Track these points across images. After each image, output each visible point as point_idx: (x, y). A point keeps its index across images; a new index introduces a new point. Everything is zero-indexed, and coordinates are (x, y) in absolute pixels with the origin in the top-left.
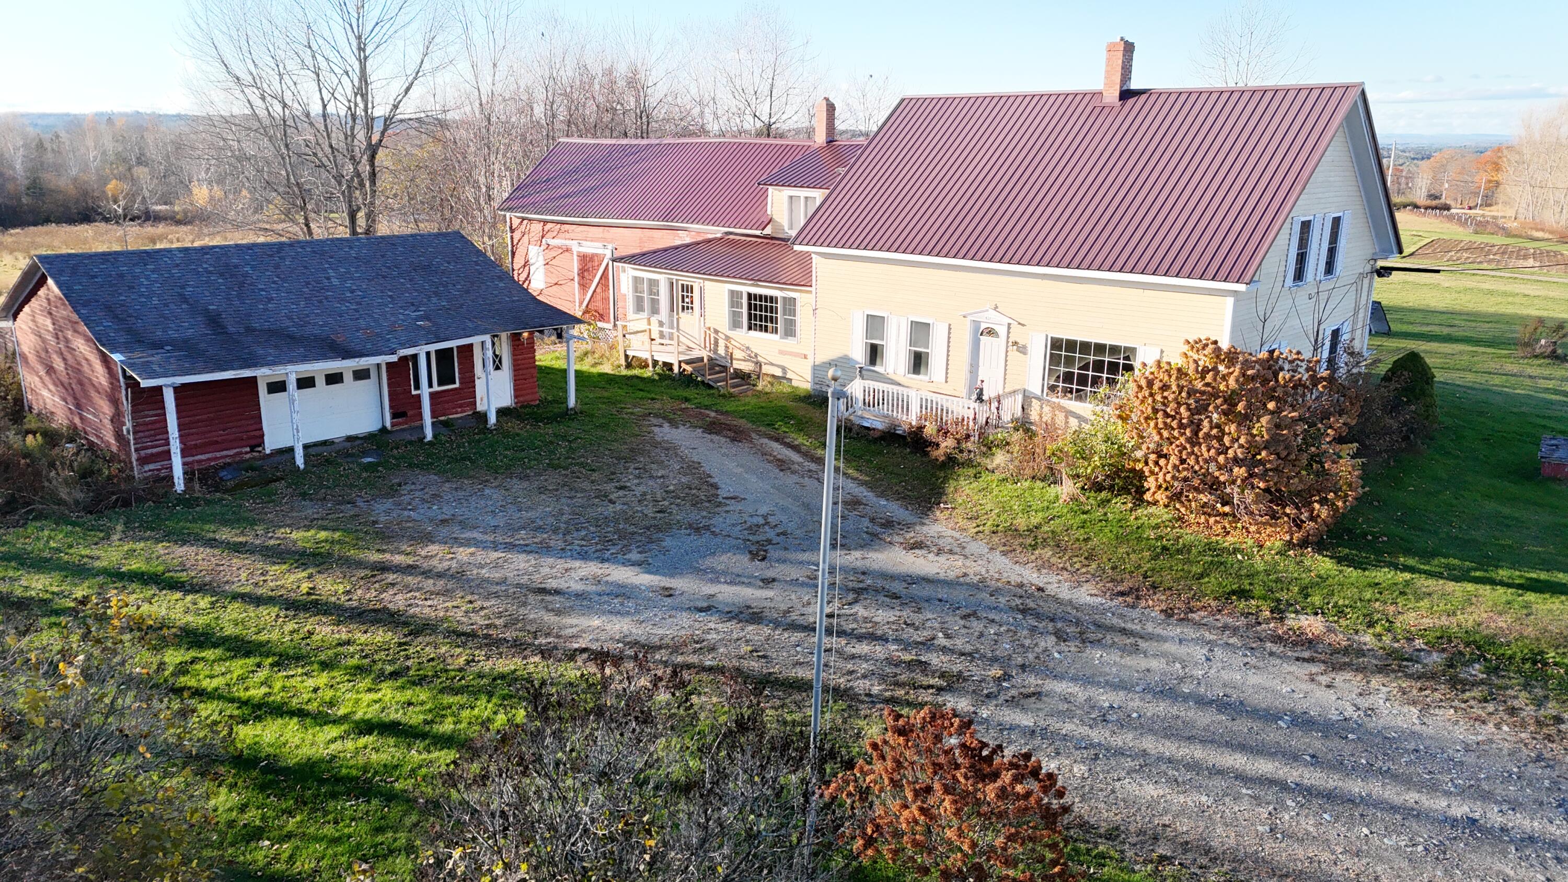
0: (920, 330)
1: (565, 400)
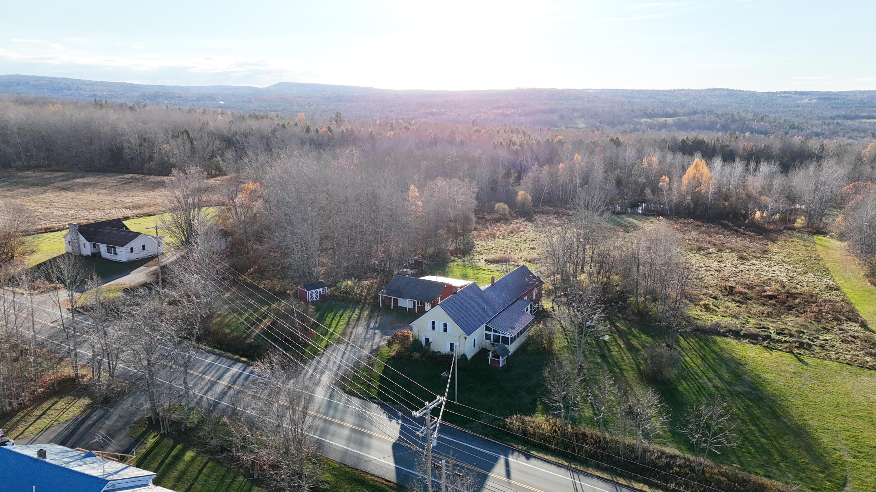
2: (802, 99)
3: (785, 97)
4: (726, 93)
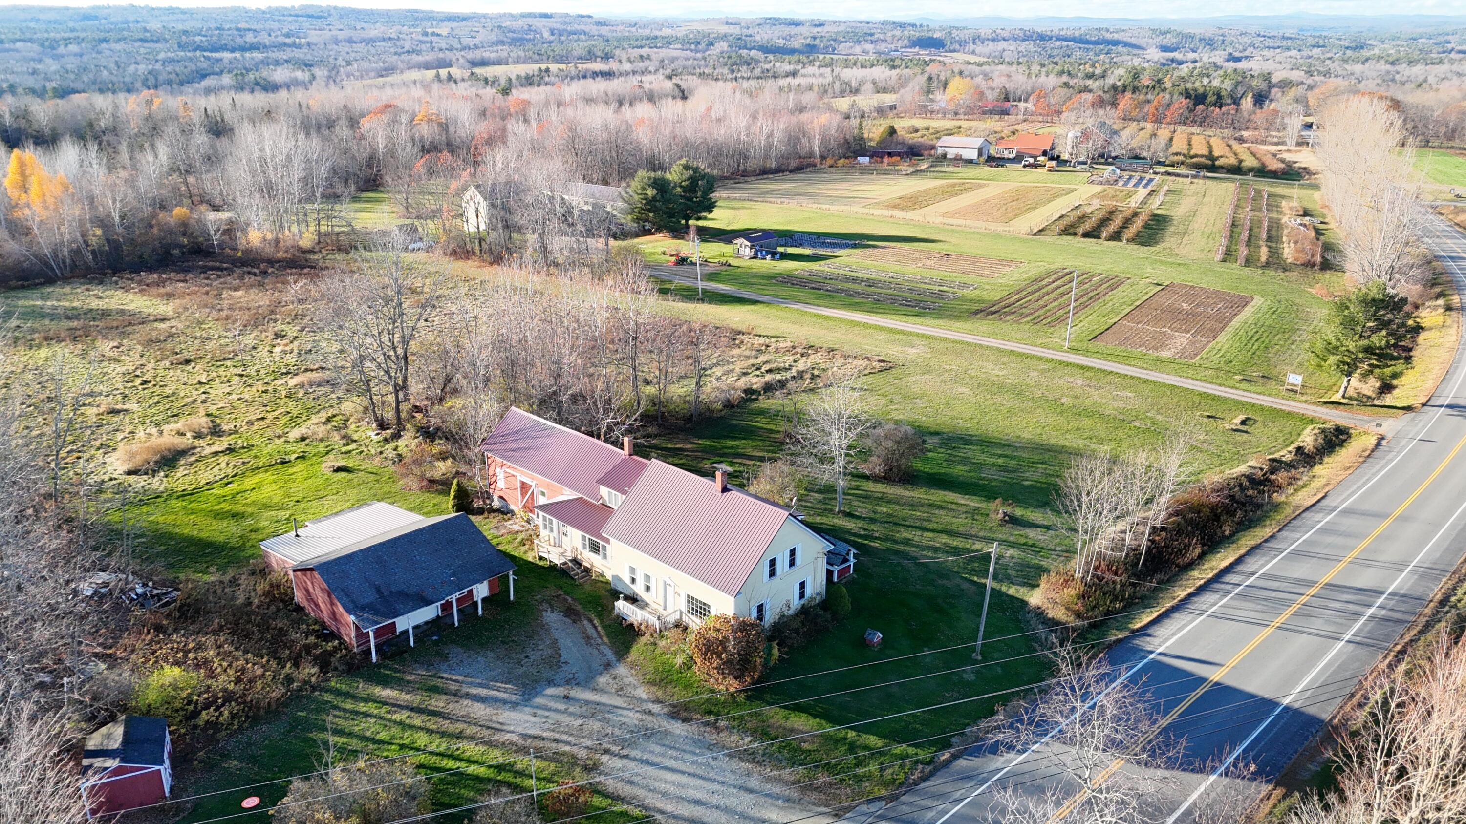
0: (647, 577)
1: (509, 596)
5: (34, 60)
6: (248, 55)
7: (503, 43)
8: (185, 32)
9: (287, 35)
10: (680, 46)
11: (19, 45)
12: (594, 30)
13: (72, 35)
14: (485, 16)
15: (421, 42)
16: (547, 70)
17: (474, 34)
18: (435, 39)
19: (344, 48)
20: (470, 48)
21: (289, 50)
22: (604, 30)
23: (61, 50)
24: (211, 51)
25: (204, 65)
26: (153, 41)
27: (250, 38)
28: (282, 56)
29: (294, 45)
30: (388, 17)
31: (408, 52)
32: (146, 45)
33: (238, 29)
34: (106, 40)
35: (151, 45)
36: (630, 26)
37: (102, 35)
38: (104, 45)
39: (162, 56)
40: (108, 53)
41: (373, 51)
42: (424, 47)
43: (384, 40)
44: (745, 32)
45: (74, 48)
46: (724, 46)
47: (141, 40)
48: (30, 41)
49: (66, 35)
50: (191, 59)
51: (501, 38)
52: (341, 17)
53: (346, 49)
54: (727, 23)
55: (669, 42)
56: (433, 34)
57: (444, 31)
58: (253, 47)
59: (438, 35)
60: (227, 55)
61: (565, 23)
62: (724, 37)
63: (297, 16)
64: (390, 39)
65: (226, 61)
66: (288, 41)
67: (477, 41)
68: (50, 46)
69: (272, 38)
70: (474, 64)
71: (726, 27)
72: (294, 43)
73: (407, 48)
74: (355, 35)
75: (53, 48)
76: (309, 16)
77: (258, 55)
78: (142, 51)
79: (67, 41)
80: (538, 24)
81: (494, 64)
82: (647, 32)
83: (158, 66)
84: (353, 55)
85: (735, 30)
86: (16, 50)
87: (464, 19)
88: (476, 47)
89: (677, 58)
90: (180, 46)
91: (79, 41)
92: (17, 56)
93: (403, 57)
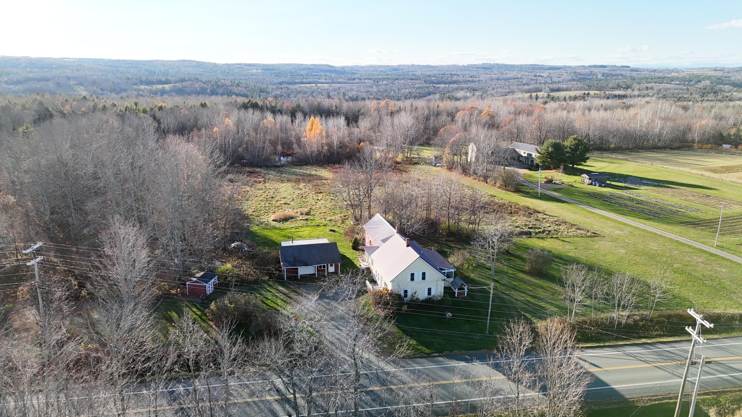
2: (252, 70)
3: (239, 68)
4: (195, 64)
5: (369, 87)
6: (451, 85)
7: (574, 80)
8: (429, 76)
9: (471, 77)
10: (678, 82)
11: (366, 80)
12: (628, 74)
13: (386, 77)
14: (569, 67)
15: (532, 80)
16: (588, 94)
17: (560, 76)
18: (539, 78)
19: (495, 82)
20: (555, 83)
21: (469, 83)
22: (634, 74)
23: (380, 83)
24: (437, 84)
25: (431, 90)
26: (415, 80)
27: (455, 78)
28: (466, 86)
29: (473, 81)
30: (521, 68)
31: (524, 84)
32: (412, 81)
33: (451, 74)
34: (397, 79)
35: (414, 81)
36: (652, 71)
37: (397, 77)
38: (397, 81)
39: (417, 86)
40: (397, 84)
41: (507, 84)
42: (532, 82)
43: (514, 78)
44: (726, 75)
45: (385, 82)
46: (708, 82)
47: (411, 79)
48: (371, 79)
49: (384, 77)
50: (427, 87)
51: (574, 78)
52: (499, 68)
53: (495, 83)
54: (715, 70)
55: (671, 80)
56: (539, 76)
57: (545, 75)
58: (454, 82)
59: (542, 76)
60: (443, 86)
61: (613, 70)
62: (709, 78)
63: (479, 68)
64: (517, 78)
65: (441, 88)
66: (470, 79)
67: (560, 79)
68: (376, 81)
69: (464, 78)
70: (553, 90)
71: (714, 72)
72: (473, 80)
73: (524, 82)
74: (501, 76)
75: (378, 82)
76: (484, 68)
77: (455, 86)
78: (410, 83)
79: (383, 79)
80: (596, 71)
81: (564, 90)
82: (661, 75)
83: (414, 90)
84: (497, 86)
85: (719, 74)
86: (365, 83)
87: (558, 68)
88: (559, 82)
89: (670, 89)
90: (425, 81)
91: (387, 79)
92: (364, 85)
93: (520, 87)
